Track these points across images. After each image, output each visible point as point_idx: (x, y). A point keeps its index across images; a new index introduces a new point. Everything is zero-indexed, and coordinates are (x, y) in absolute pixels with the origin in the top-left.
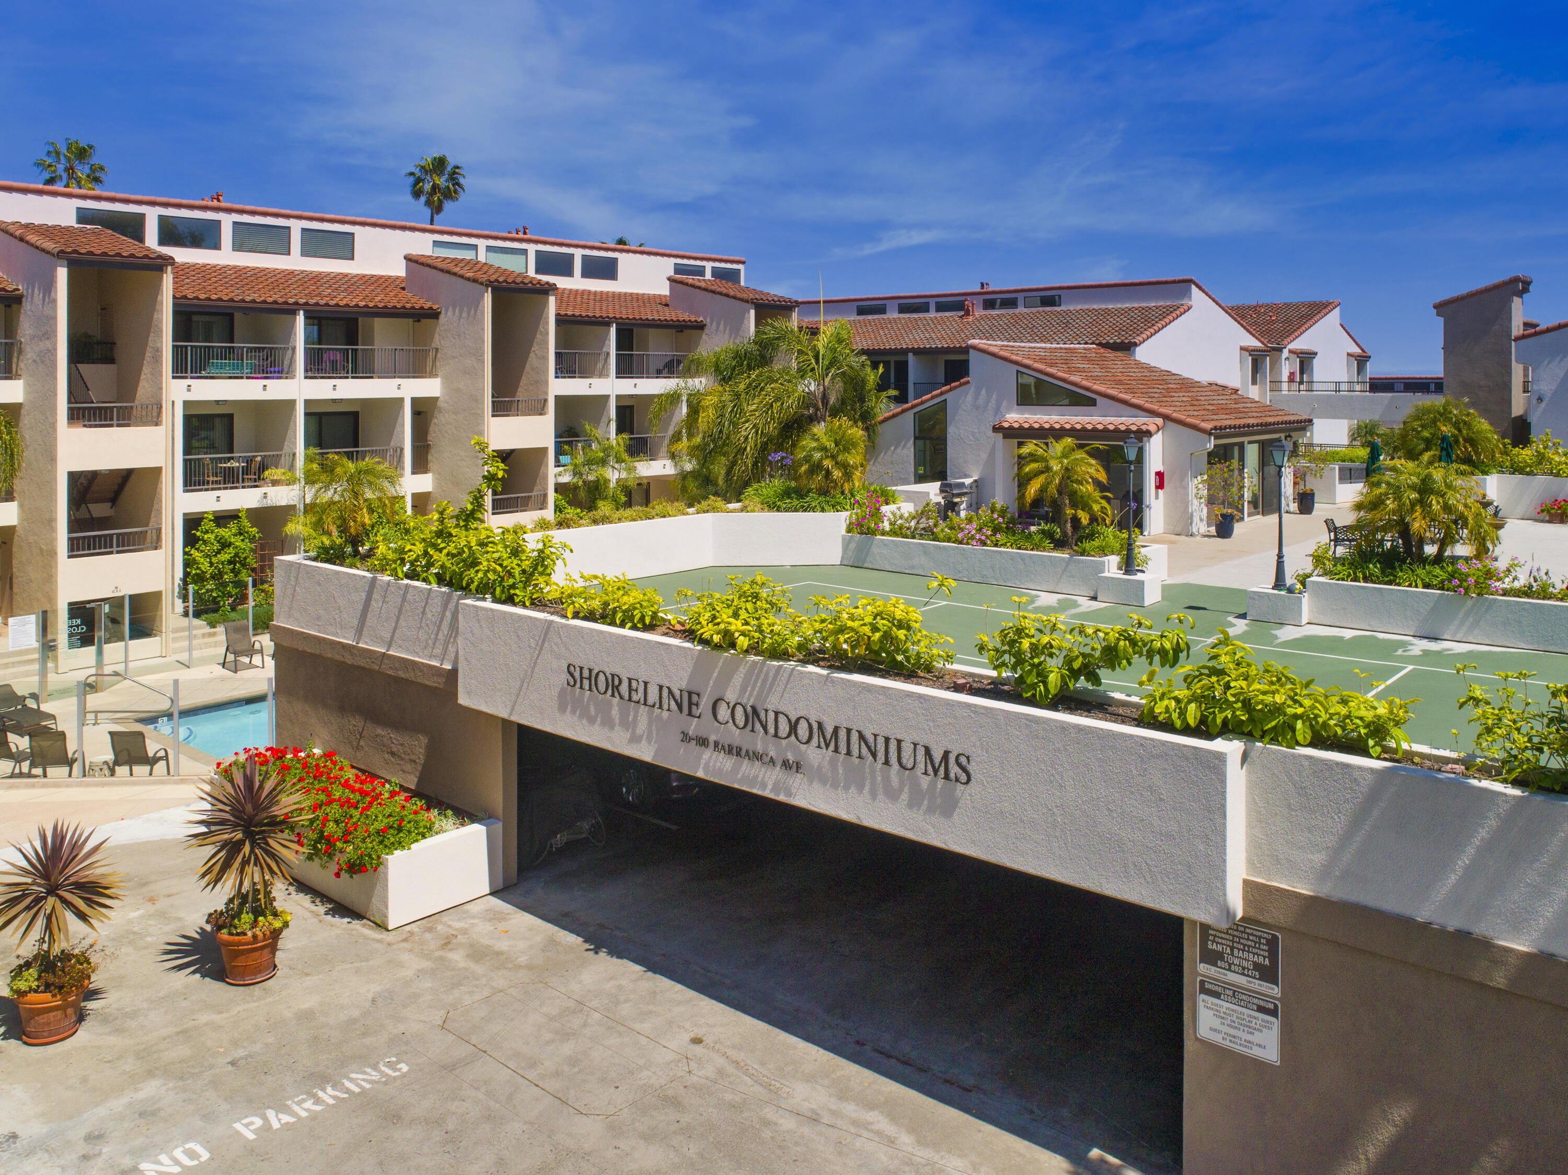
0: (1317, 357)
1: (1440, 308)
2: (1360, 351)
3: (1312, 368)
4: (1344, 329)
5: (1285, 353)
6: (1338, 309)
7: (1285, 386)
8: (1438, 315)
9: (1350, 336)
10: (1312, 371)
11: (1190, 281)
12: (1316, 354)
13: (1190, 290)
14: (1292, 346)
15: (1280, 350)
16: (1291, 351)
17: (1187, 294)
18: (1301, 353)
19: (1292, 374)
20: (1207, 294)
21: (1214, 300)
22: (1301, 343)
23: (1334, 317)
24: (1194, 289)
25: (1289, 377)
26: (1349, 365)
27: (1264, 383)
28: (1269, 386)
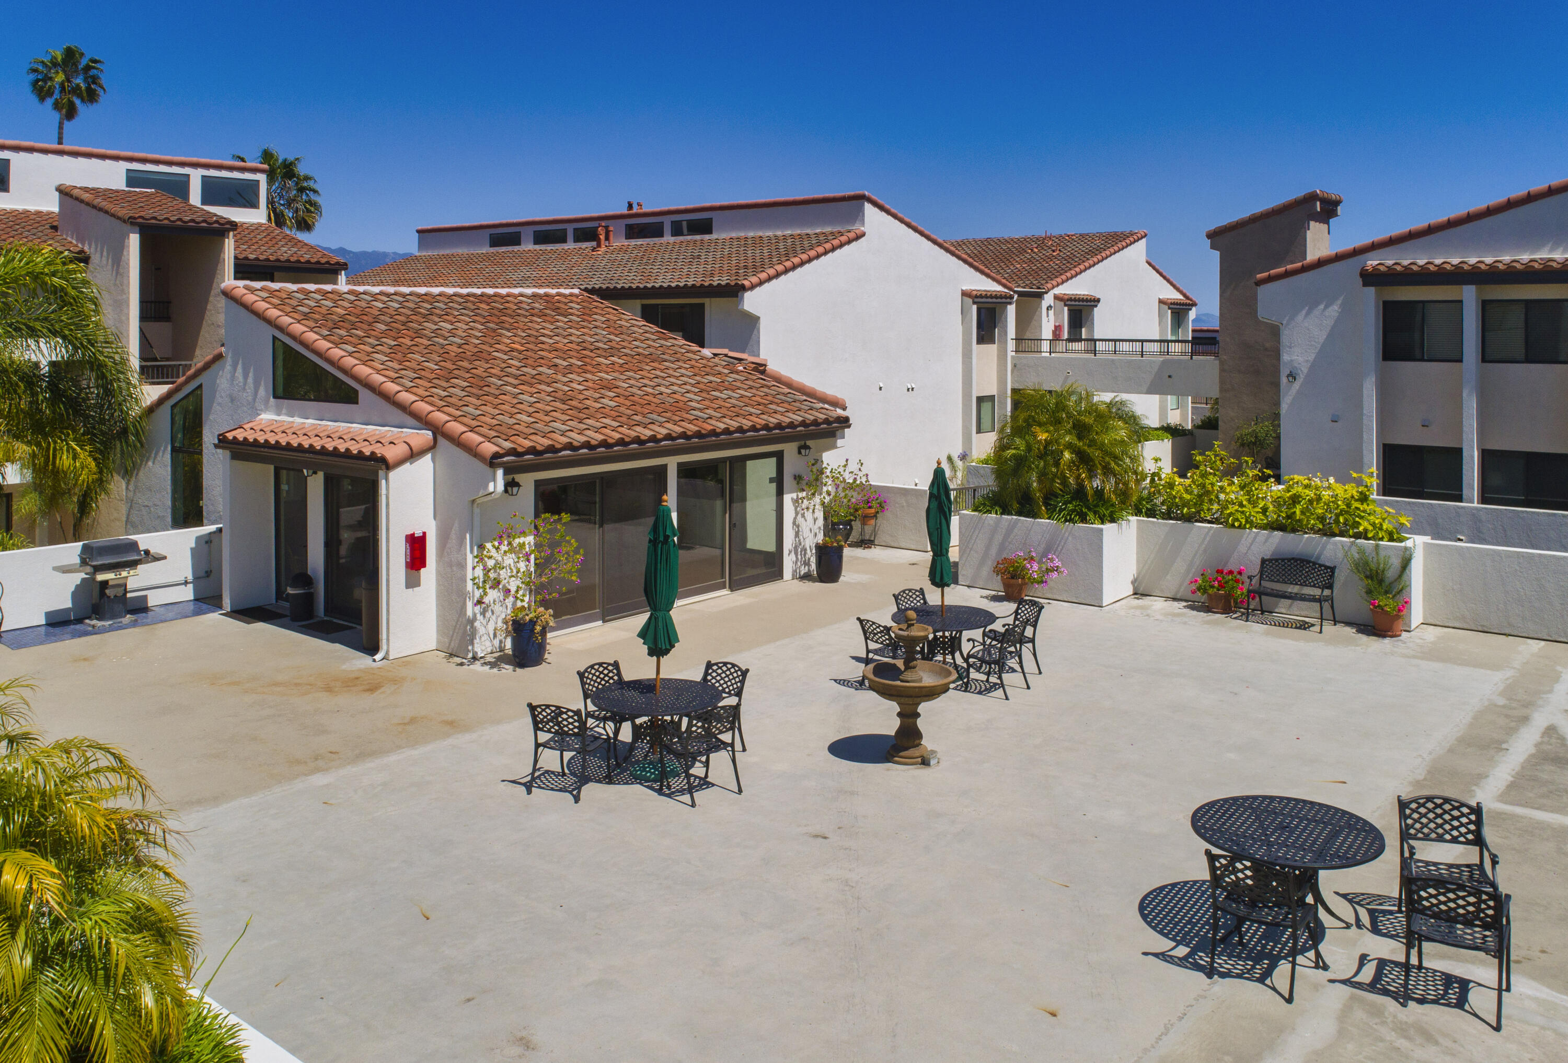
0: (1099, 305)
1: (1216, 237)
2: (1181, 297)
3: (1093, 319)
4: (1154, 268)
5: (1048, 299)
6: (1144, 240)
7: (1045, 346)
8: (1213, 247)
9: (1164, 278)
10: (1093, 324)
11: (862, 198)
12: (1098, 300)
13: (861, 211)
14: (1059, 291)
15: (1040, 296)
16: (1056, 298)
17: (858, 215)
18: (1071, 300)
19: (1057, 329)
20: (895, 216)
21: (909, 225)
22: (1076, 287)
23: (1138, 251)
24: (868, 207)
25: (1054, 333)
26: (1161, 315)
27: (1004, 342)
28: (1011, 345)
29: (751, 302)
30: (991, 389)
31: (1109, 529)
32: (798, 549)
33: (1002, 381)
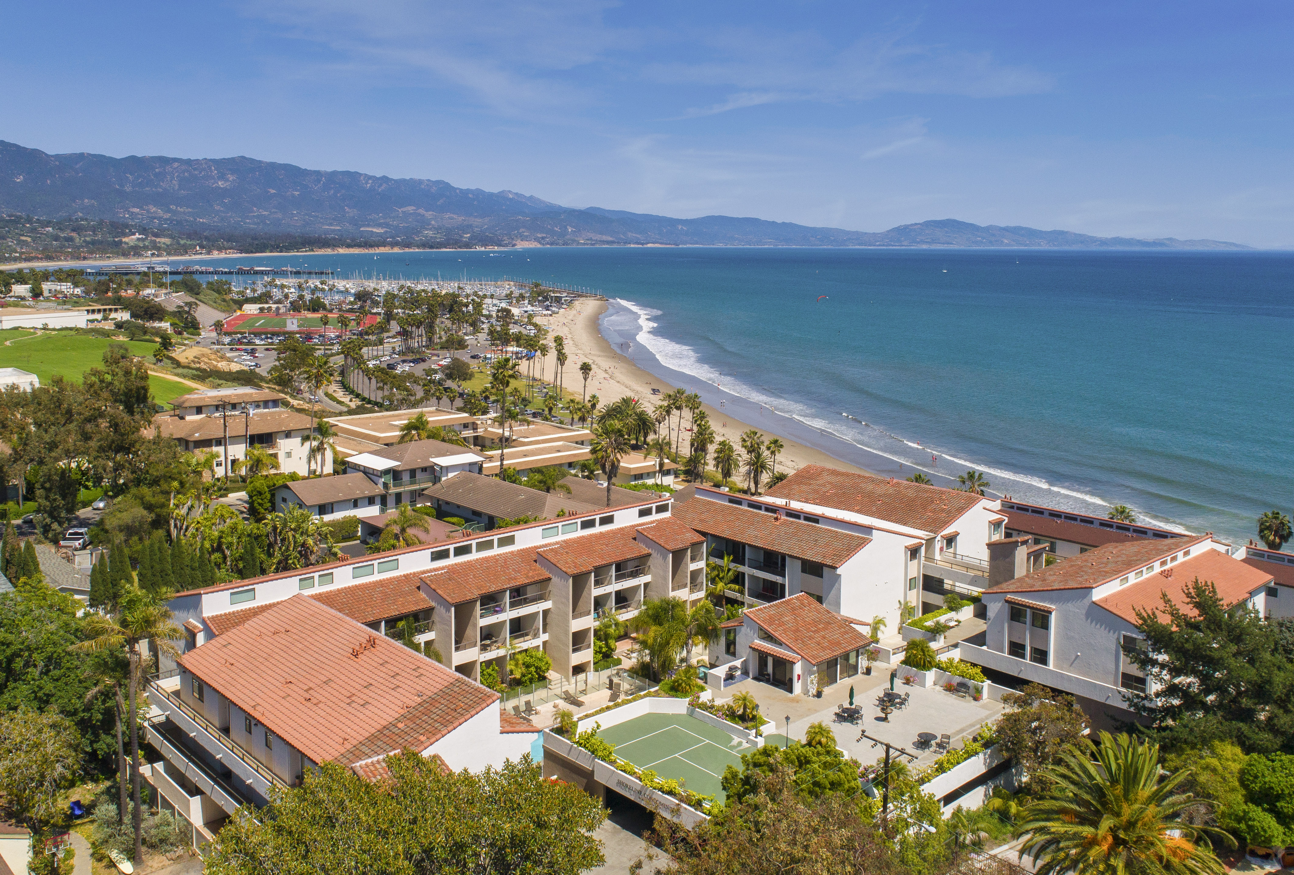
3: (956, 539)
7: (936, 555)
10: (956, 541)
12: (958, 532)
13: (872, 531)
15: (935, 538)
16: (942, 537)
17: (871, 533)
18: (947, 535)
25: (941, 549)
27: (920, 559)
28: (923, 559)
29: (839, 571)
30: (915, 575)
31: (927, 673)
32: (862, 667)
33: (919, 572)
